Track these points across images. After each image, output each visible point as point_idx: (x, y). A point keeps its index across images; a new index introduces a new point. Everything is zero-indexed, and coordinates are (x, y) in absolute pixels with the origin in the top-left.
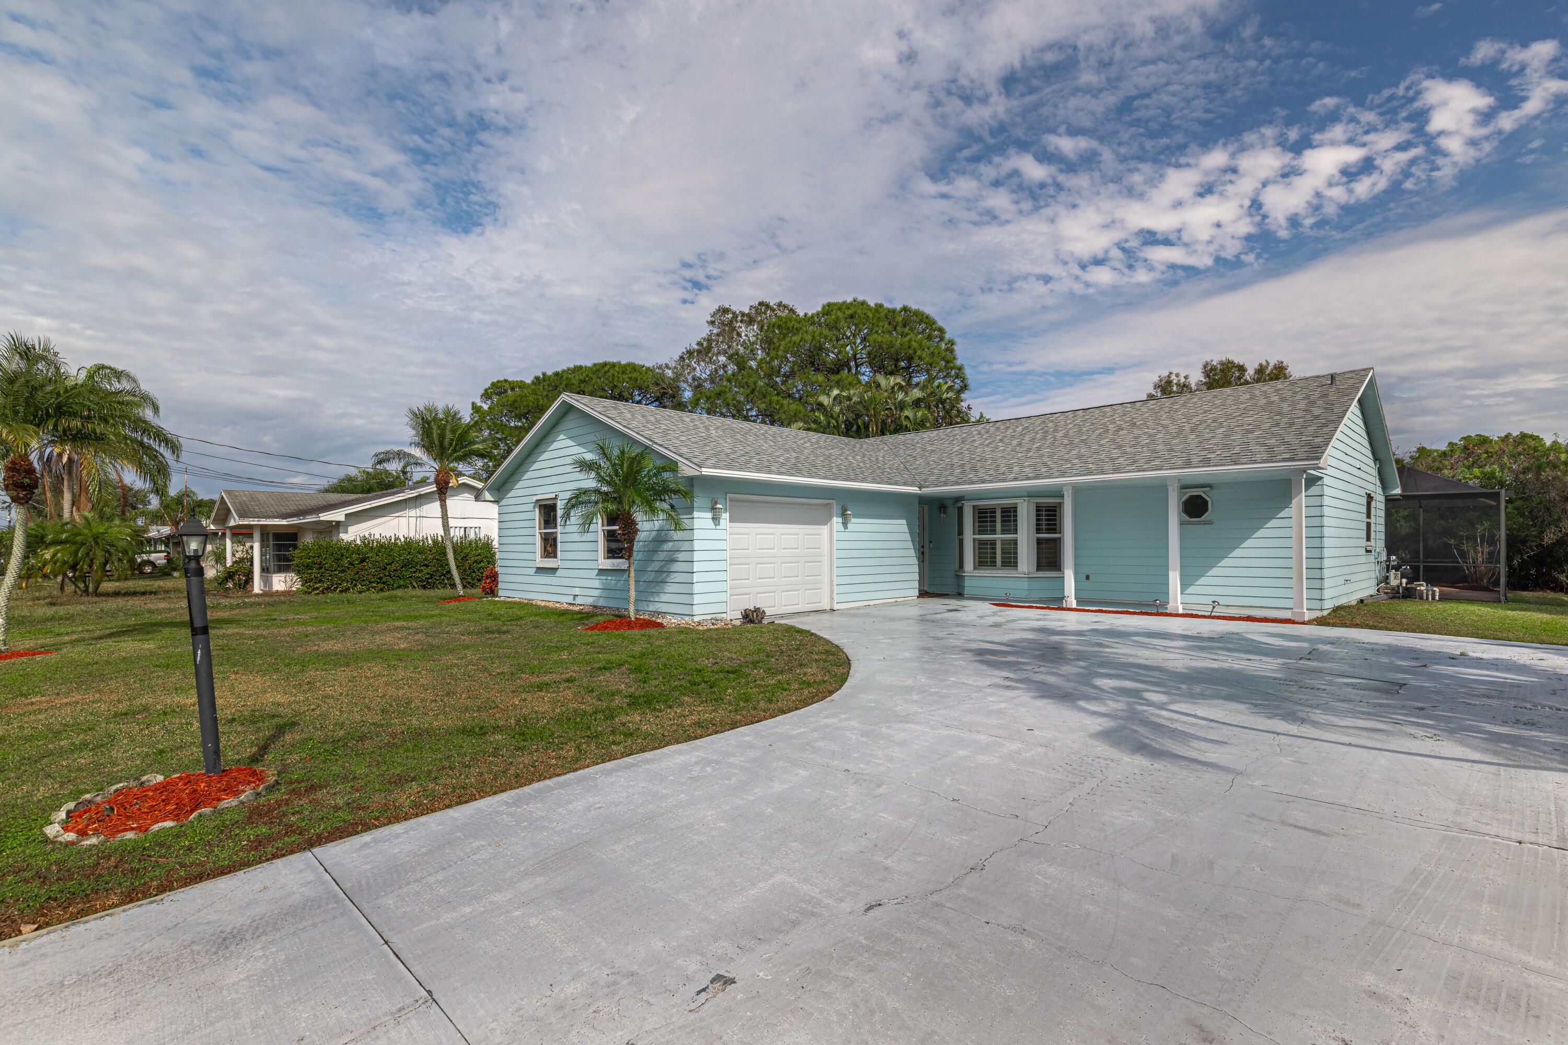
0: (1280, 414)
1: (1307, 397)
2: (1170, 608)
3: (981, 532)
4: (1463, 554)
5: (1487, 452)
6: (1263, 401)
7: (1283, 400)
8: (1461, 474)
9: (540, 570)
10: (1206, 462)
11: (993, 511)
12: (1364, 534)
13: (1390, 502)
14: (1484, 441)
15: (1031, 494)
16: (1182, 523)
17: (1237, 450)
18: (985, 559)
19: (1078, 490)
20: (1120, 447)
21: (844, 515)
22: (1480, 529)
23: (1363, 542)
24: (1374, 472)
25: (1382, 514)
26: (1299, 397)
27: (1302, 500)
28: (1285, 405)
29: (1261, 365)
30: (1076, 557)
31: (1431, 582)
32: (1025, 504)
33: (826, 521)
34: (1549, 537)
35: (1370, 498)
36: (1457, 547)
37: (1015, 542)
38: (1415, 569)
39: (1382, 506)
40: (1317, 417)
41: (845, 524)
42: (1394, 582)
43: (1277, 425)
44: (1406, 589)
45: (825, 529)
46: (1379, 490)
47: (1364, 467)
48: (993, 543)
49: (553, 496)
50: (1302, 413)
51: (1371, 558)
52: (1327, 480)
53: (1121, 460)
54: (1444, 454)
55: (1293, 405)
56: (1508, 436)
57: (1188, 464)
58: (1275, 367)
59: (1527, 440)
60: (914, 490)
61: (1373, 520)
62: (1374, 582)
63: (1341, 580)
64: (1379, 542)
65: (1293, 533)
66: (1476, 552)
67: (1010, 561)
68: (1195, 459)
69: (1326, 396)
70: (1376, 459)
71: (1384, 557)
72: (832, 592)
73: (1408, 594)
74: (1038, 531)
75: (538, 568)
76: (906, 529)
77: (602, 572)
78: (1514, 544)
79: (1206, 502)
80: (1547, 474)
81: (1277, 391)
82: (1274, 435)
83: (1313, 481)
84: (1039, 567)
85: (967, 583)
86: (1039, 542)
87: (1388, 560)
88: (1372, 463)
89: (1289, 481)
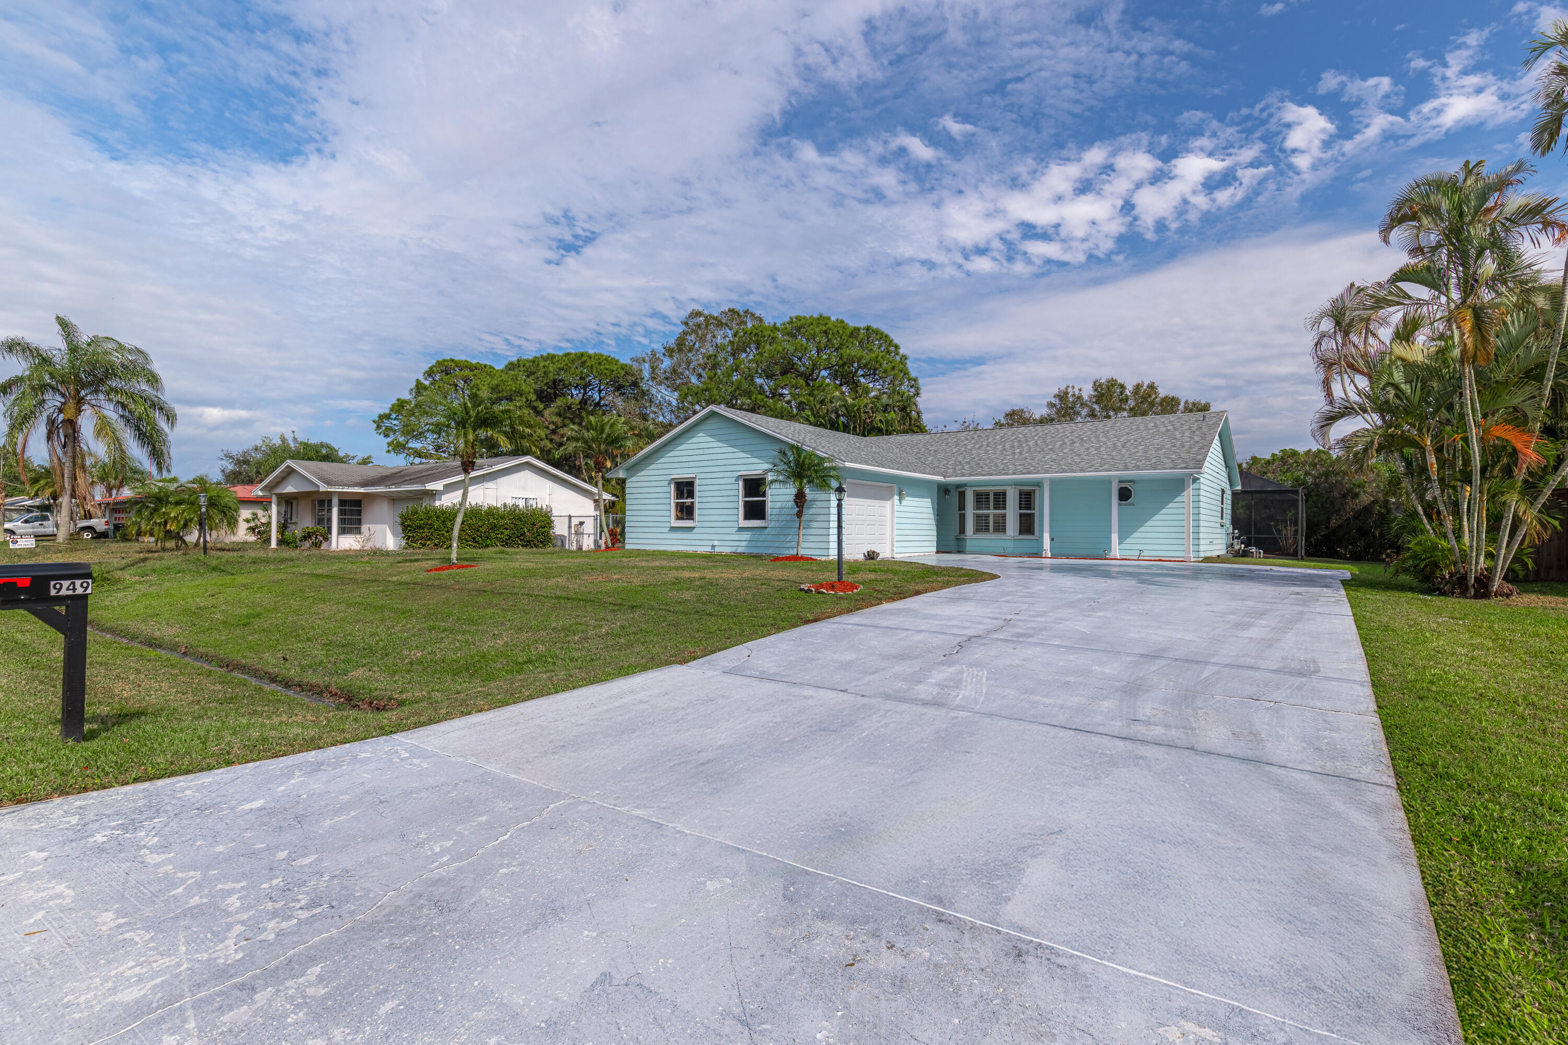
0: (1175, 439)
1: (1190, 429)
2: (1112, 555)
3: (978, 508)
4: (1279, 532)
5: (1296, 462)
6: (1163, 429)
7: (1175, 429)
8: (1280, 477)
9: (673, 529)
10: (1138, 468)
11: (987, 495)
12: (1220, 515)
13: (1235, 494)
14: (1294, 454)
15: (1016, 484)
16: (1119, 505)
17: (1154, 460)
18: (982, 526)
19: (1053, 482)
20: (1079, 455)
21: (900, 494)
22: (1289, 515)
23: (1219, 520)
24: (1226, 475)
25: (1230, 502)
26: (1185, 428)
27: (1190, 491)
28: (1177, 433)
30: (1051, 526)
31: (1259, 547)
32: (1012, 490)
33: (889, 497)
34: (1334, 522)
35: (1223, 491)
36: (1276, 527)
37: (1004, 516)
38: (1249, 539)
39: (1230, 497)
40: (1197, 442)
41: (900, 500)
42: (1237, 547)
43: (1175, 446)
44: (1244, 551)
45: (888, 504)
46: (1228, 487)
47: (1220, 472)
48: (987, 516)
49: (693, 476)
50: (1188, 439)
51: (1224, 531)
52: (1202, 480)
53: (1082, 464)
54: (1268, 462)
55: (1183, 433)
56: (1309, 451)
57: (1126, 468)
59: (1322, 454)
60: (940, 478)
61: (1224, 506)
62: (1224, 547)
63: (1208, 542)
64: (1227, 520)
65: (1185, 511)
66: (1287, 530)
67: (1000, 527)
68: (1130, 466)
69: (1200, 428)
70: (1227, 467)
71: (1231, 530)
72: (893, 546)
73: (1245, 554)
74: (1020, 508)
75: (672, 528)
76: (931, 505)
77: (741, 529)
78: (1312, 527)
79: (1130, 491)
80: (1333, 479)
81: (1171, 422)
82: (1174, 453)
83: (1195, 480)
84: (1021, 533)
85: (968, 543)
86: (1021, 515)
87: (1233, 533)
88: (1224, 469)
89: (1183, 480)
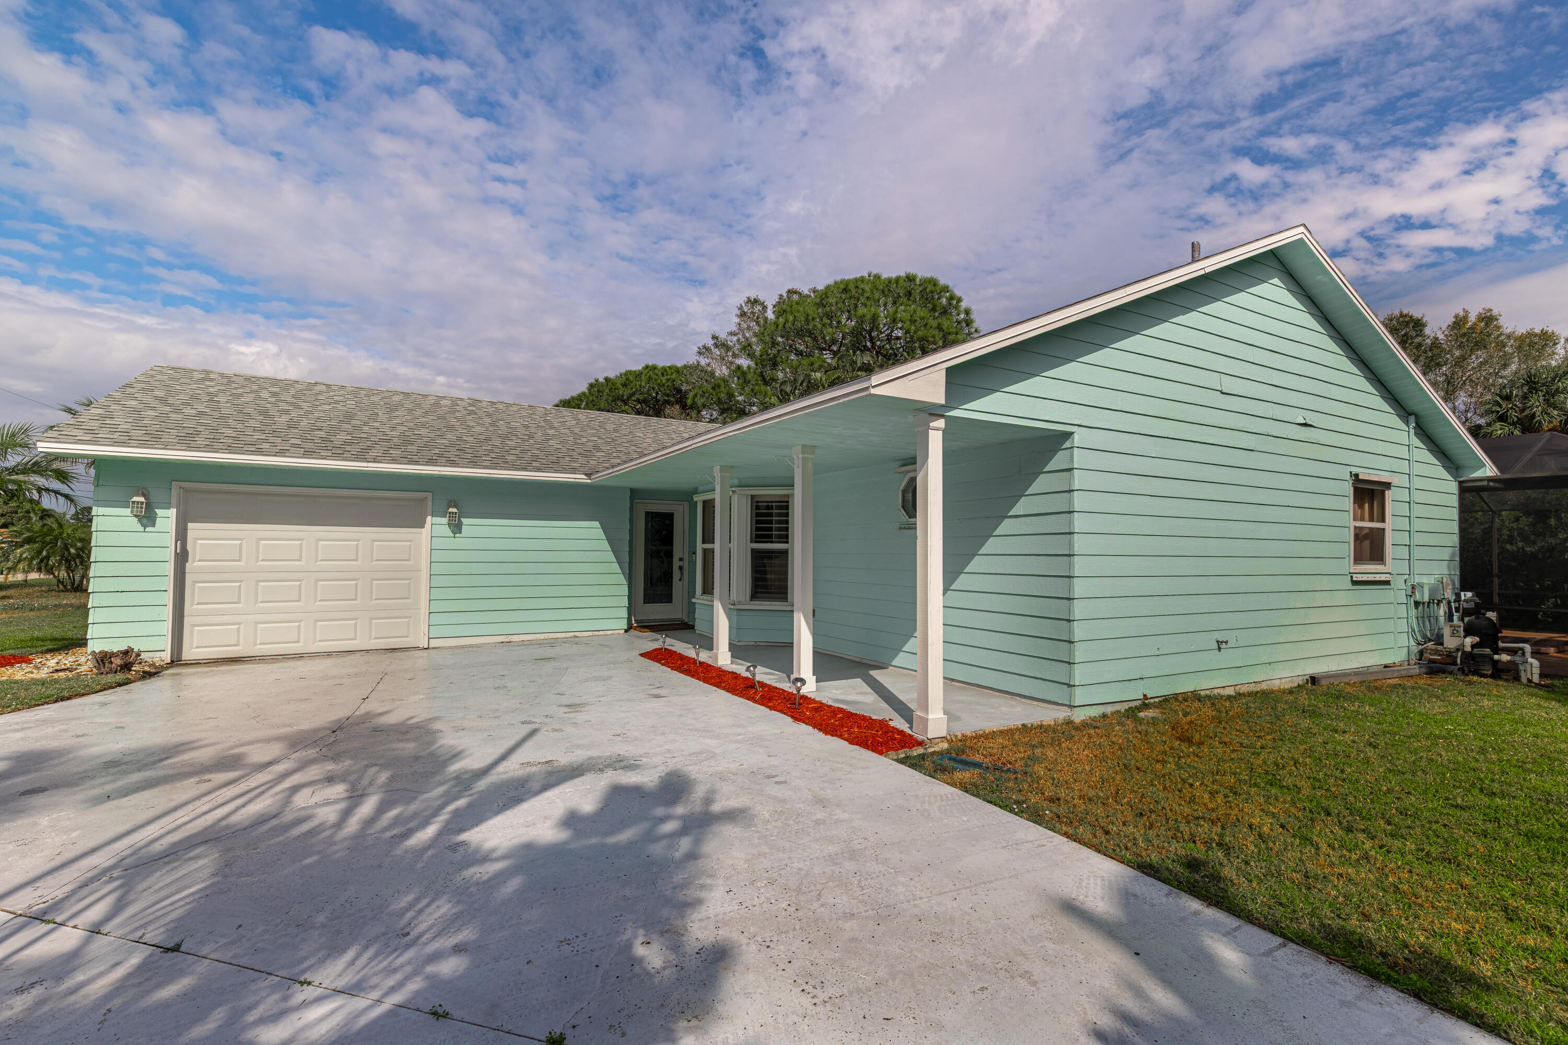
21: (448, 513)
29: (1456, 316)
41: (454, 527)
58: (1481, 318)
60: (580, 478)
74: (756, 538)
76: (600, 533)
84: (754, 596)
86: (757, 555)
